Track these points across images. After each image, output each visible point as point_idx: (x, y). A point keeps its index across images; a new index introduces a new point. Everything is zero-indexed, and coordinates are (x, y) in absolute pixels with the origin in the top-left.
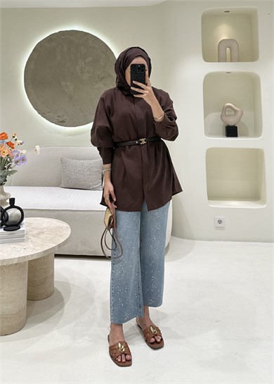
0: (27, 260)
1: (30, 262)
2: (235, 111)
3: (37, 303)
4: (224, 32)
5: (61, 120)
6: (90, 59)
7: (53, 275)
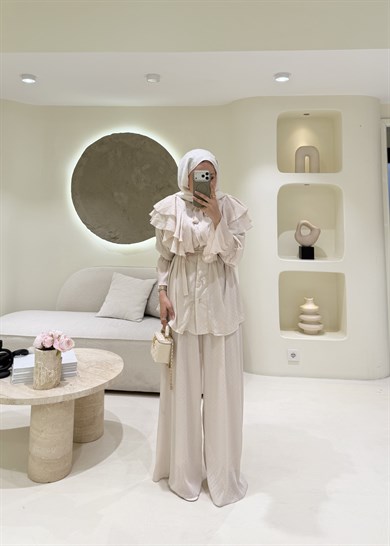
0: (74, 398)
1: (76, 400)
2: (312, 229)
3: (85, 447)
4: (302, 138)
5: (113, 235)
6: (148, 166)
7: (102, 415)
